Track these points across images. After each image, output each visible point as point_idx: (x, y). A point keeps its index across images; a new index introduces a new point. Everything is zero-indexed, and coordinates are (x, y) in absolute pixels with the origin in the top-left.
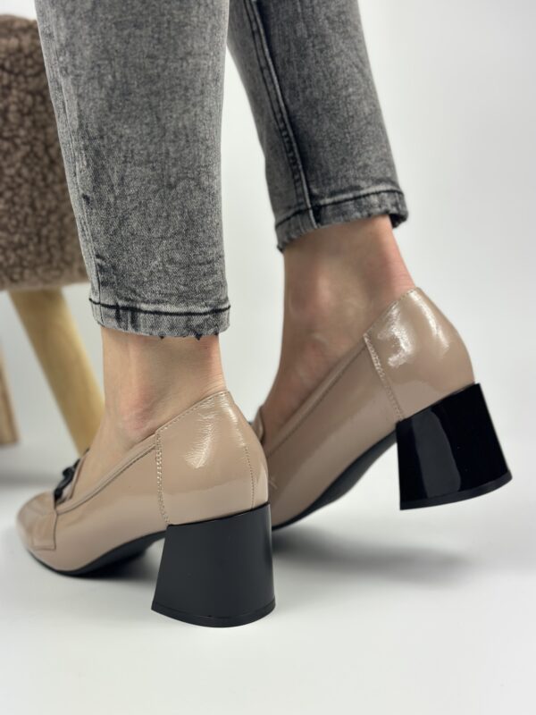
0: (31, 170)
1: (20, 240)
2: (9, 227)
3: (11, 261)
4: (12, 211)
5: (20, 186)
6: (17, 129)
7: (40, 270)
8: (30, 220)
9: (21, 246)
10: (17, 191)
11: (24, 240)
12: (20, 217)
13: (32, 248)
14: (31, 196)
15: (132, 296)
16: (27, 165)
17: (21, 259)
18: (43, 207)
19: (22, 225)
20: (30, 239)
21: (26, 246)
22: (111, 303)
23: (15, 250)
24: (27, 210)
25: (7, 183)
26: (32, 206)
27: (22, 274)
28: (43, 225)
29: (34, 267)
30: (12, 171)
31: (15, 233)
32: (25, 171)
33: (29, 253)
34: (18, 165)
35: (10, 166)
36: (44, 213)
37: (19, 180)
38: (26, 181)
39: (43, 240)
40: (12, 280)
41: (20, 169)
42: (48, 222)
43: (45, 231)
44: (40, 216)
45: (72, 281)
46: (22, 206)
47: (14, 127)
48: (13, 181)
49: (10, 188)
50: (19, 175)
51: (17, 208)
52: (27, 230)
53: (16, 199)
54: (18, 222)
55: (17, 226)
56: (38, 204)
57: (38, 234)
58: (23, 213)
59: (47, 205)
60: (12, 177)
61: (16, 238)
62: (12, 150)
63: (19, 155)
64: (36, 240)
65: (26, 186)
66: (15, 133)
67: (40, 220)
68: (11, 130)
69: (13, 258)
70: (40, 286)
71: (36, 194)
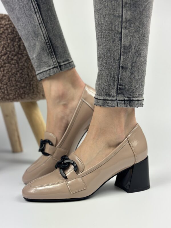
0: (28, 64)
1: (24, 86)
2: (21, 81)
3: (21, 92)
4: (22, 76)
5: (24, 69)
6: (23, 51)
7: (30, 95)
8: (27, 79)
9: (24, 87)
10: (23, 70)
11: (25, 85)
12: (24, 78)
13: (28, 88)
14: (28, 72)
15: (130, 96)
16: (26, 62)
17: (25, 91)
18: (31, 75)
19: (25, 81)
20: (27, 85)
21: (26, 87)
22: (123, 99)
23: (23, 89)
24: (26, 76)
25: (20, 68)
26: (28, 75)
27: (25, 96)
28: (31, 81)
29: (28, 94)
30: (22, 64)
31: (23, 83)
32: (26, 64)
33: (27, 89)
34: (24, 62)
35: (21, 62)
36: (31, 77)
37: (24, 67)
38: (26, 67)
39: (31, 85)
40: (22, 98)
41: (24, 63)
42: (33, 80)
43: (32, 83)
44: (30, 78)
45: (40, 99)
46: (25, 75)
47: (22, 50)
48: (22, 67)
49: (21, 69)
50: (24, 65)
51: (23, 75)
52: (26, 82)
53: (23, 73)
54: (24, 80)
55: (23, 81)
56: (30, 74)
57: (30, 84)
58: (25, 77)
59: (32, 74)
60: (22, 66)
61: (23, 85)
62: (22, 57)
63: (24, 59)
64: (29, 85)
65: (26, 69)
66: (23, 52)
67: (30, 79)
68: (21, 51)
69: (22, 91)
70: (30, 100)
71: (29, 71)
